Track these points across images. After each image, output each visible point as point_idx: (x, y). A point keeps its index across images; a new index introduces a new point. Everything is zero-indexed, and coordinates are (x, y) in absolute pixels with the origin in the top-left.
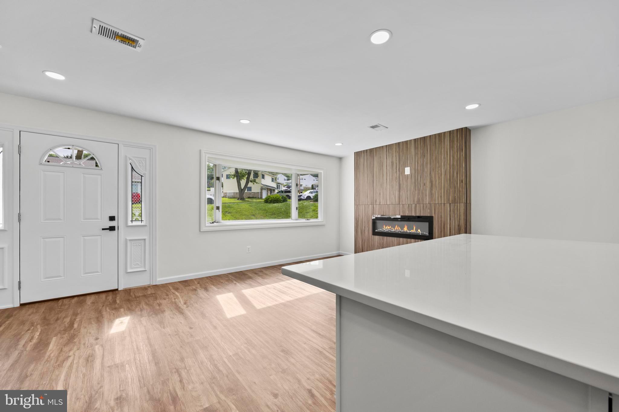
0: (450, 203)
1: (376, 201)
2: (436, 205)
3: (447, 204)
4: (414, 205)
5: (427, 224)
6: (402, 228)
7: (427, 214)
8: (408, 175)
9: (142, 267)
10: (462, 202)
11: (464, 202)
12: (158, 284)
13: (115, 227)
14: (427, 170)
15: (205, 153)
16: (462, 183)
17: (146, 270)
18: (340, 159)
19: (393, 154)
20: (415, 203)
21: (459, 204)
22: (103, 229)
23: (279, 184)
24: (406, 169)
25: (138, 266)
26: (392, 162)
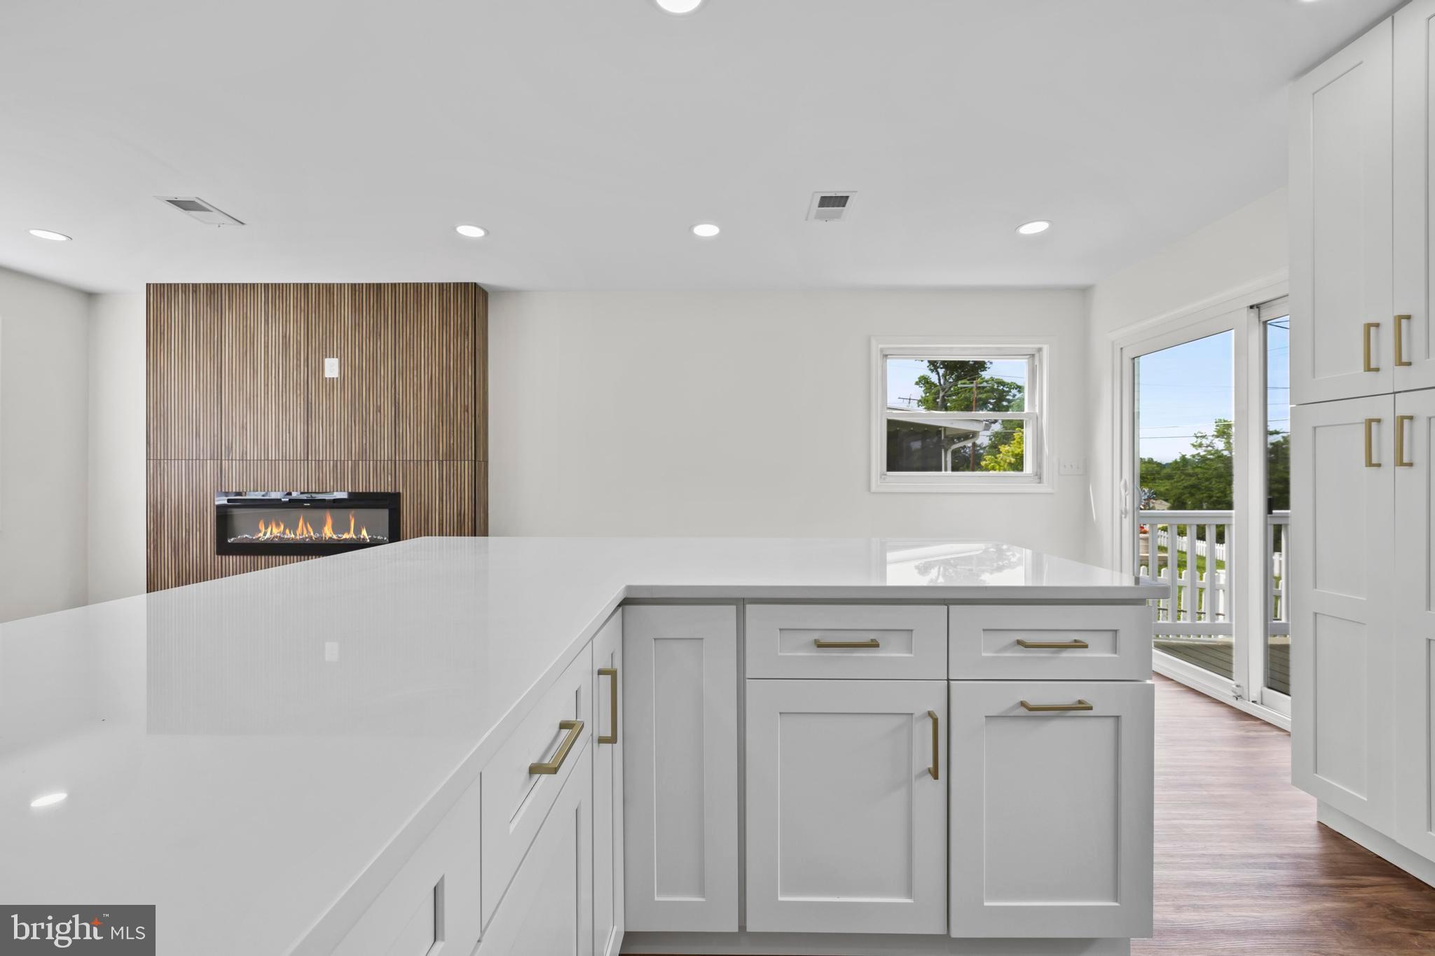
0: (441, 459)
1: (230, 449)
2: (408, 462)
3: (434, 462)
4: (350, 462)
5: (384, 514)
6: (318, 527)
7: (385, 486)
8: (333, 378)
10: (466, 458)
11: (470, 459)
14: (386, 370)
16: (466, 413)
18: (90, 296)
19: (287, 313)
20: (353, 459)
21: (459, 462)
24: (328, 361)
26: (285, 337)
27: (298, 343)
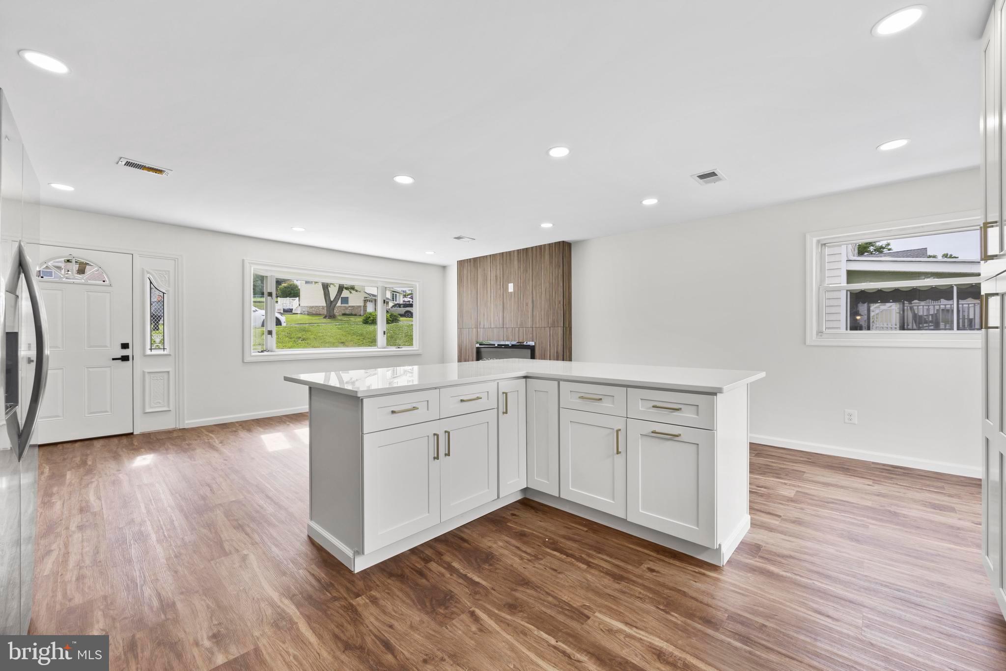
1: (480, 324)
8: (511, 292)
9: (164, 406)
12: (186, 427)
13: (128, 356)
14: (529, 287)
15: (249, 263)
17: (170, 411)
18: (444, 268)
20: (519, 327)
22: (114, 359)
23: (395, 293)
24: (509, 284)
25: (160, 405)
26: (496, 276)
27: (500, 278)
